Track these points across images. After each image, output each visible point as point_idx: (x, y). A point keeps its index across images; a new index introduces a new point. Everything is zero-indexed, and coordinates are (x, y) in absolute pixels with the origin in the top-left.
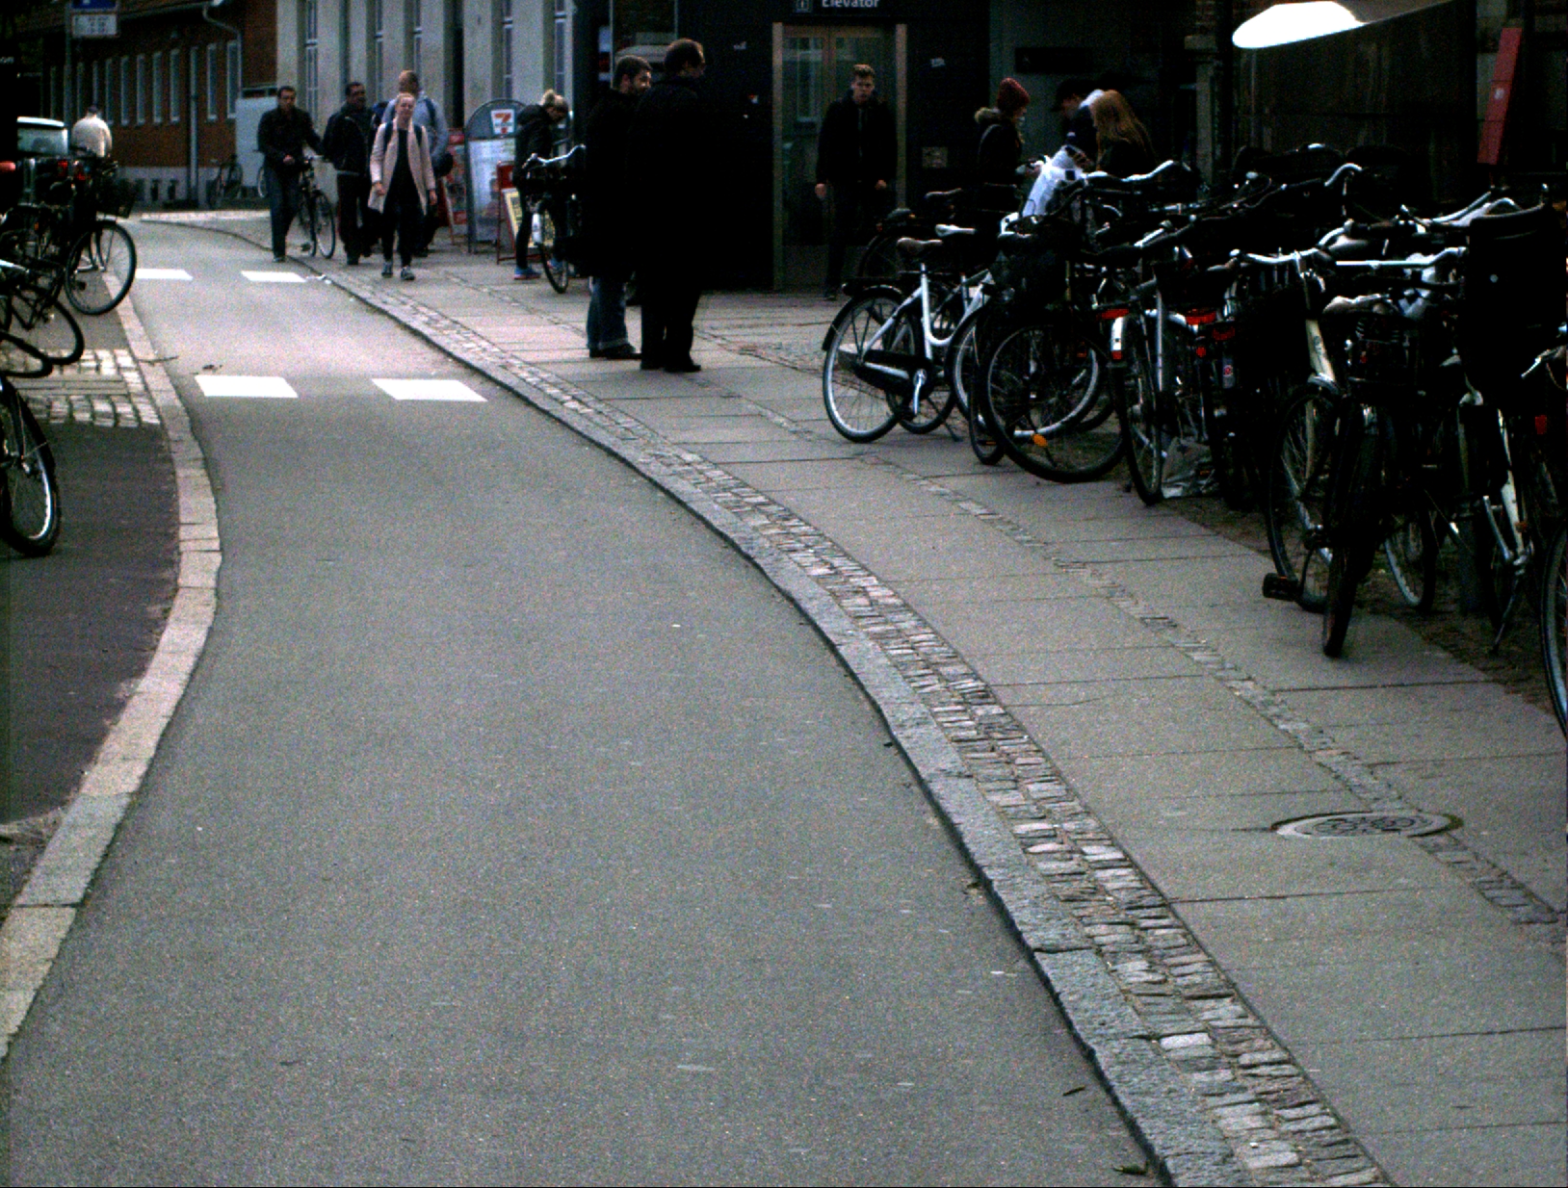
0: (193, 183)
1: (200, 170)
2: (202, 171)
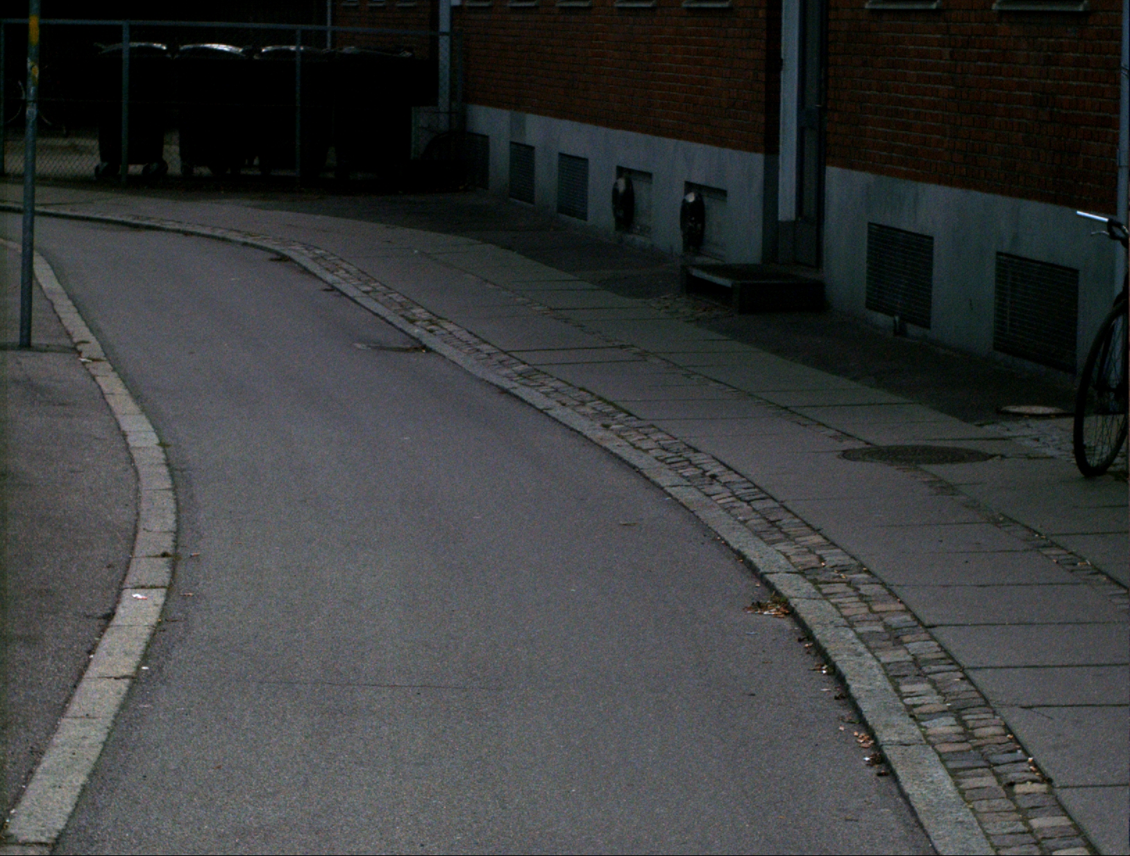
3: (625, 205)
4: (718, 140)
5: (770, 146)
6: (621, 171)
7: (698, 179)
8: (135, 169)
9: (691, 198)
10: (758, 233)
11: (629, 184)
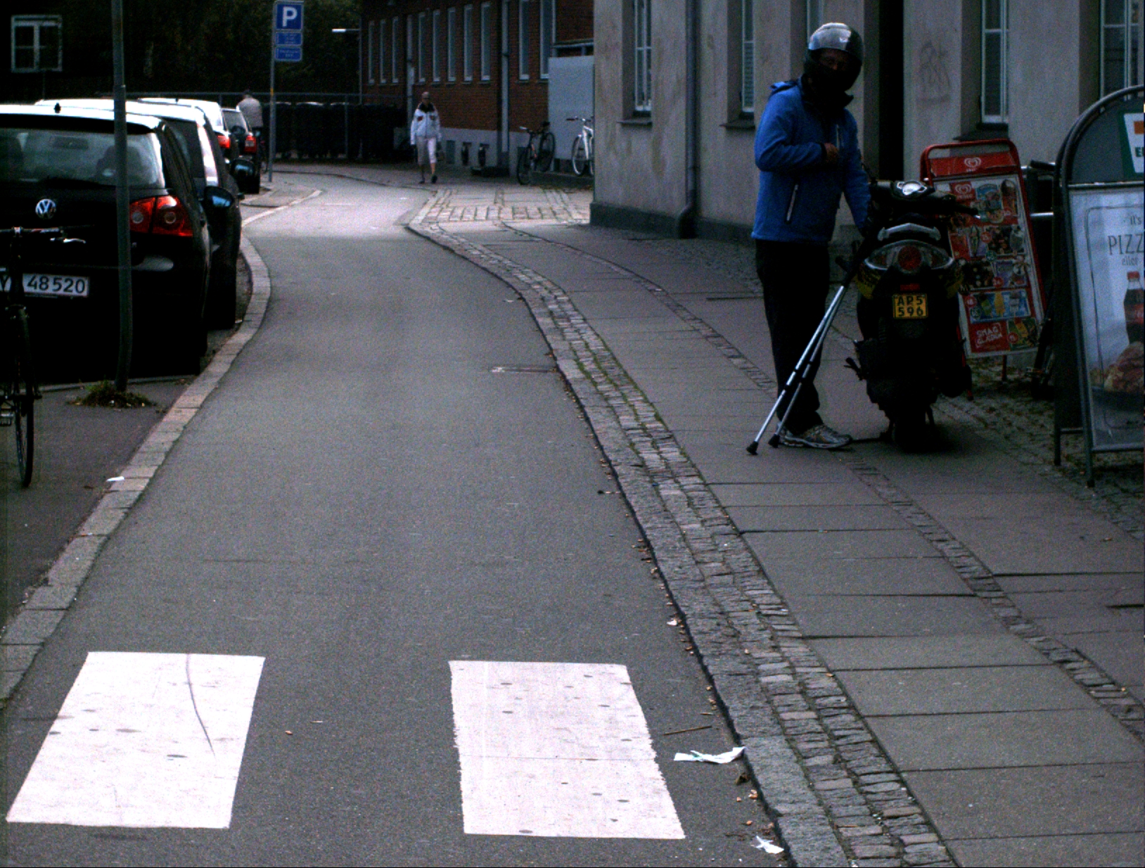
0: (504, 149)
1: (511, 133)
2: (513, 135)
3: (465, 155)
4: (486, 128)
5: (499, 127)
6: (465, 144)
7: (483, 141)
8: (279, 156)
9: (481, 149)
10: (496, 158)
11: (466, 148)
